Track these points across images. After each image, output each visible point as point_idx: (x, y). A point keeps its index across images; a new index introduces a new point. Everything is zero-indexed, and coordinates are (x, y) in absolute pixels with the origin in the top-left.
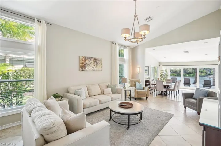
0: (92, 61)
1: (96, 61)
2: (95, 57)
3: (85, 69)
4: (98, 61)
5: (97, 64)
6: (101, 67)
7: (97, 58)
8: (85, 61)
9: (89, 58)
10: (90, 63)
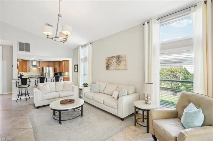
0: (115, 60)
1: (118, 59)
2: (117, 55)
3: (109, 68)
4: (120, 59)
5: (120, 62)
6: (125, 65)
7: (120, 55)
8: (109, 61)
9: (112, 57)
10: (113, 62)
